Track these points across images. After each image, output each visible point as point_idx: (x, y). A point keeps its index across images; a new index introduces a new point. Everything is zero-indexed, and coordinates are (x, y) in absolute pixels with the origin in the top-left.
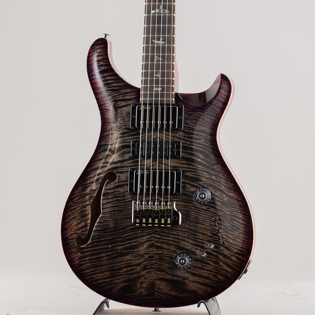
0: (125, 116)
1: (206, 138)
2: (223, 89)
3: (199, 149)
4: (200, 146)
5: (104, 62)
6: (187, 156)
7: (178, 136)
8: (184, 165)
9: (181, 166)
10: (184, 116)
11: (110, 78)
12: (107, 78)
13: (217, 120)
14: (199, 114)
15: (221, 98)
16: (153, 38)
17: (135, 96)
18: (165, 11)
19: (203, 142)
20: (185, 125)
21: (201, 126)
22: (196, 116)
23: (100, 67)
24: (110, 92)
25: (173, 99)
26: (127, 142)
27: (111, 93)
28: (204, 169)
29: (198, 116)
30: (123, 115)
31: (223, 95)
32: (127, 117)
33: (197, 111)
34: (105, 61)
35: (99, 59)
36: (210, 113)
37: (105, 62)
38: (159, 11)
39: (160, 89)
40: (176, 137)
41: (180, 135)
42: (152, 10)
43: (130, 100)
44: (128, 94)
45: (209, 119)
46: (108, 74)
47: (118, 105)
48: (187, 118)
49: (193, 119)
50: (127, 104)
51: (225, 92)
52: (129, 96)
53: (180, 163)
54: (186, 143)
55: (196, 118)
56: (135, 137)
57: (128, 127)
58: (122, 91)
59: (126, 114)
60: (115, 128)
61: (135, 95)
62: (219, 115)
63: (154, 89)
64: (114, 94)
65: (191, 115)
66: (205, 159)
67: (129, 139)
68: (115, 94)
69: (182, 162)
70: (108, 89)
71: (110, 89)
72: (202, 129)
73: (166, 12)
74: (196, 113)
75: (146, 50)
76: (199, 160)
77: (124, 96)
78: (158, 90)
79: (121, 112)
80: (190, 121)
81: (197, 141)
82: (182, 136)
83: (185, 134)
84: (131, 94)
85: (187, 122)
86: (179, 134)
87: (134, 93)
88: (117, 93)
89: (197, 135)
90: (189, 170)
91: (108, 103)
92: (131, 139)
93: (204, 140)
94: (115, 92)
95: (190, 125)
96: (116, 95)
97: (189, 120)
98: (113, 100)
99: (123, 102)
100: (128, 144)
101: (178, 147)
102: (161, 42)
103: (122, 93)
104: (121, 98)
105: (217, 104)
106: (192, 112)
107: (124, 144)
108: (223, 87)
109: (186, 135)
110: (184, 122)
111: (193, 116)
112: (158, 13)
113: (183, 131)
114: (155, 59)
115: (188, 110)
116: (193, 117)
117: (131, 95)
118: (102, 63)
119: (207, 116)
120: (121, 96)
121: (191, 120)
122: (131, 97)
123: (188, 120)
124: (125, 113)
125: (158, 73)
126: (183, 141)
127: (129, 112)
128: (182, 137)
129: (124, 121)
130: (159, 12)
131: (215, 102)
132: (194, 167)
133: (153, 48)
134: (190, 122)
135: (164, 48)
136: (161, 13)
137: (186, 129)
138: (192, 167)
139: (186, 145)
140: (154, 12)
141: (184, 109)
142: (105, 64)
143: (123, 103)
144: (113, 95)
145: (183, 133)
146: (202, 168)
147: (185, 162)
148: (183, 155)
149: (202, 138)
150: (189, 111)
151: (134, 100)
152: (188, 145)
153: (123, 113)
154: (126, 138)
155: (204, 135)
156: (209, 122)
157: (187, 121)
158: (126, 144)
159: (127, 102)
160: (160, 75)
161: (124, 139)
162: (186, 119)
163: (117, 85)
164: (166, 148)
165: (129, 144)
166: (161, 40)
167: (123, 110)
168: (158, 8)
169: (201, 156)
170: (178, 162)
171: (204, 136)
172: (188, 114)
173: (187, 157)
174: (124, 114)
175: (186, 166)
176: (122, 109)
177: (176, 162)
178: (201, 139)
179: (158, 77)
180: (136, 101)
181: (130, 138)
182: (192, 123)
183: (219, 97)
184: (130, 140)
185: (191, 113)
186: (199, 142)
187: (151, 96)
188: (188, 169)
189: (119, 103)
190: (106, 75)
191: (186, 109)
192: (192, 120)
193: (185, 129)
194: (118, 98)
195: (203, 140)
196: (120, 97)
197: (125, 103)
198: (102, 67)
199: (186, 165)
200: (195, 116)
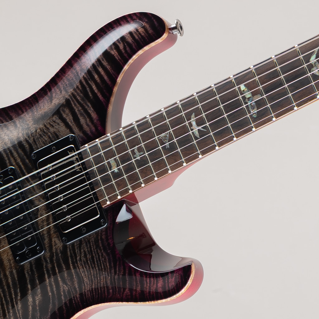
0: (51, 134)
1: (72, 292)
2: (164, 281)
3: (49, 288)
4: (55, 289)
5: (125, 48)
6: (27, 275)
7: (53, 242)
8: (11, 276)
9: (8, 273)
10: (90, 236)
11: (102, 73)
12: (100, 70)
13: (111, 295)
14: (105, 259)
15: (148, 285)
16: (197, 112)
17: (89, 132)
18: (254, 108)
19: (64, 290)
20: (75, 244)
21: (88, 272)
22: (99, 256)
23: (113, 47)
24: (80, 86)
25: (108, 203)
26: (9, 159)
27: (79, 89)
28: (19, 314)
29: (100, 261)
30: (50, 128)
31: (155, 286)
32: (49, 137)
33: (108, 254)
34: (128, 49)
35: (127, 38)
36: (114, 278)
37: (126, 51)
38: (249, 98)
39: (115, 170)
40: (50, 240)
41: (56, 245)
42: (245, 85)
43: (80, 127)
44: (88, 120)
45: (106, 282)
46: (108, 67)
47: (64, 112)
48: (89, 243)
49: (92, 253)
50: (71, 125)
51: (162, 288)
52: (86, 123)
53: (11, 268)
54: (46, 261)
55: (96, 258)
56: (23, 169)
57: (34, 147)
58: (88, 106)
59: (54, 132)
60: (27, 126)
61: (91, 132)
62: (120, 296)
63: (111, 160)
64: (78, 94)
65: (97, 246)
66: (38, 308)
67: (15, 160)
68: (80, 96)
69: (14, 271)
70: (83, 81)
71: (84, 83)
72: (83, 277)
73: (252, 112)
74: (104, 254)
75: (173, 111)
76: (30, 299)
77: (81, 114)
78: (112, 168)
79: (54, 122)
80: (86, 250)
81: (59, 279)
82: (56, 249)
83: (61, 252)
84: (90, 124)
85: (82, 246)
86: (57, 241)
87: (93, 129)
88: (82, 99)
89: (70, 275)
90: (5, 290)
91: (61, 92)
92: (17, 164)
93: (69, 290)
94: (81, 95)
95: (81, 253)
96: (79, 98)
97: (87, 248)
98: (69, 98)
99: (71, 118)
100: (7, 162)
101: (34, 252)
102: (196, 129)
103: (86, 107)
104: (76, 110)
105: (137, 284)
106: (103, 245)
107: (5, 156)
108: (168, 279)
109: (60, 255)
110: (80, 240)
111: (97, 251)
112: (244, 98)
113: (65, 247)
114: (163, 134)
115: (103, 237)
116: (94, 252)
117: (88, 125)
118: (121, 46)
119: (108, 276)
120: (80, 108)
121: (88, 251)
122: (85, 126)
123: (87, 246)
124: (55, 130)
125: (142, 153)
126: (48, 255)
127: (60, 137)
128: (54, 251)
129: (40, 135)
130: (247, 100)
131: (136, 279)
132: (14, 296)
133: (180, 120)
134: (84, 251)
135: (188, 139)
136: (247, 103)
137: (70, 250)
138: (13, 292)
139: (44, 263)
140: (244, 91)
141: (102, 230)
142: (123, 51)
143: (69, 119)
144: (76, 93)
145: (61, 248)
146: (18, 310)
147: (16, 276)
148: (25, 267)
149: (69, 285)
150: (102, 239)
151: (81, 135)
152: (46, 267)
153: (53, 126)
154: (15, 154)
155: (77, 286)
156: (100, 284)
157: (85, 244)
158: (6, 158)
159: (73, 123)
160: (138, 158)
161: (13, 151)
162: (88, 240)
163: (96, 91)
164: (22, 231)
165: (8, 164)
166: (200, 128)
167: (58, 124)
168: (254, 94)
169: (38, 298)
170: (11, 265)
171: (75, 287)
172: (96, 241)
173: (25, 275)
174: (52, 130)
175: (10, 280)
176: (59, 121)
177: (9, 260)
178: (66, 284)
179: (135, 156)
180: (82, 138)
181: (19, 160)
182: (85, 256)
183: (148, 281)
184: (14, 164)
185: (101, 245)
186: (61, 283)
187: (98, 160)
188: (6, 287)
189: (67, 111)
190: (105, 63)
191: (104, 233)
192: (89, 254)
193: (69, 248)
194: (75, 105)
195: (66, 288)
196: (77, 107)
197: (71, 122)
198: (115, 51)
199: (12, 281)
200: (98, 254)
